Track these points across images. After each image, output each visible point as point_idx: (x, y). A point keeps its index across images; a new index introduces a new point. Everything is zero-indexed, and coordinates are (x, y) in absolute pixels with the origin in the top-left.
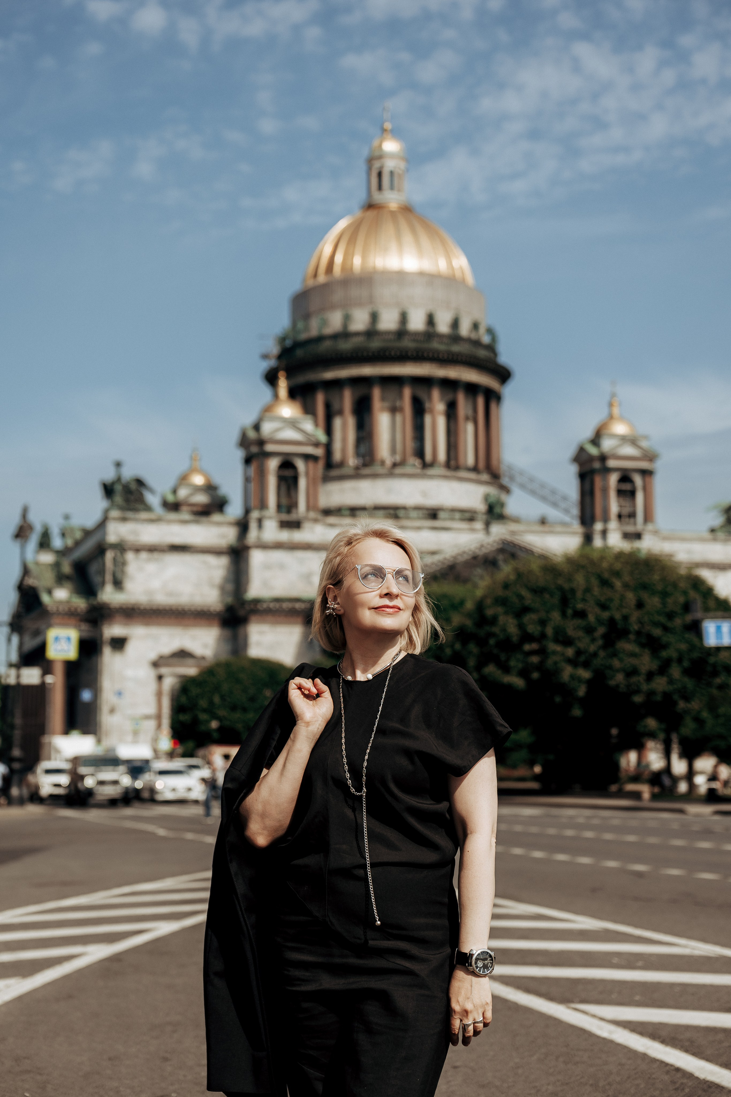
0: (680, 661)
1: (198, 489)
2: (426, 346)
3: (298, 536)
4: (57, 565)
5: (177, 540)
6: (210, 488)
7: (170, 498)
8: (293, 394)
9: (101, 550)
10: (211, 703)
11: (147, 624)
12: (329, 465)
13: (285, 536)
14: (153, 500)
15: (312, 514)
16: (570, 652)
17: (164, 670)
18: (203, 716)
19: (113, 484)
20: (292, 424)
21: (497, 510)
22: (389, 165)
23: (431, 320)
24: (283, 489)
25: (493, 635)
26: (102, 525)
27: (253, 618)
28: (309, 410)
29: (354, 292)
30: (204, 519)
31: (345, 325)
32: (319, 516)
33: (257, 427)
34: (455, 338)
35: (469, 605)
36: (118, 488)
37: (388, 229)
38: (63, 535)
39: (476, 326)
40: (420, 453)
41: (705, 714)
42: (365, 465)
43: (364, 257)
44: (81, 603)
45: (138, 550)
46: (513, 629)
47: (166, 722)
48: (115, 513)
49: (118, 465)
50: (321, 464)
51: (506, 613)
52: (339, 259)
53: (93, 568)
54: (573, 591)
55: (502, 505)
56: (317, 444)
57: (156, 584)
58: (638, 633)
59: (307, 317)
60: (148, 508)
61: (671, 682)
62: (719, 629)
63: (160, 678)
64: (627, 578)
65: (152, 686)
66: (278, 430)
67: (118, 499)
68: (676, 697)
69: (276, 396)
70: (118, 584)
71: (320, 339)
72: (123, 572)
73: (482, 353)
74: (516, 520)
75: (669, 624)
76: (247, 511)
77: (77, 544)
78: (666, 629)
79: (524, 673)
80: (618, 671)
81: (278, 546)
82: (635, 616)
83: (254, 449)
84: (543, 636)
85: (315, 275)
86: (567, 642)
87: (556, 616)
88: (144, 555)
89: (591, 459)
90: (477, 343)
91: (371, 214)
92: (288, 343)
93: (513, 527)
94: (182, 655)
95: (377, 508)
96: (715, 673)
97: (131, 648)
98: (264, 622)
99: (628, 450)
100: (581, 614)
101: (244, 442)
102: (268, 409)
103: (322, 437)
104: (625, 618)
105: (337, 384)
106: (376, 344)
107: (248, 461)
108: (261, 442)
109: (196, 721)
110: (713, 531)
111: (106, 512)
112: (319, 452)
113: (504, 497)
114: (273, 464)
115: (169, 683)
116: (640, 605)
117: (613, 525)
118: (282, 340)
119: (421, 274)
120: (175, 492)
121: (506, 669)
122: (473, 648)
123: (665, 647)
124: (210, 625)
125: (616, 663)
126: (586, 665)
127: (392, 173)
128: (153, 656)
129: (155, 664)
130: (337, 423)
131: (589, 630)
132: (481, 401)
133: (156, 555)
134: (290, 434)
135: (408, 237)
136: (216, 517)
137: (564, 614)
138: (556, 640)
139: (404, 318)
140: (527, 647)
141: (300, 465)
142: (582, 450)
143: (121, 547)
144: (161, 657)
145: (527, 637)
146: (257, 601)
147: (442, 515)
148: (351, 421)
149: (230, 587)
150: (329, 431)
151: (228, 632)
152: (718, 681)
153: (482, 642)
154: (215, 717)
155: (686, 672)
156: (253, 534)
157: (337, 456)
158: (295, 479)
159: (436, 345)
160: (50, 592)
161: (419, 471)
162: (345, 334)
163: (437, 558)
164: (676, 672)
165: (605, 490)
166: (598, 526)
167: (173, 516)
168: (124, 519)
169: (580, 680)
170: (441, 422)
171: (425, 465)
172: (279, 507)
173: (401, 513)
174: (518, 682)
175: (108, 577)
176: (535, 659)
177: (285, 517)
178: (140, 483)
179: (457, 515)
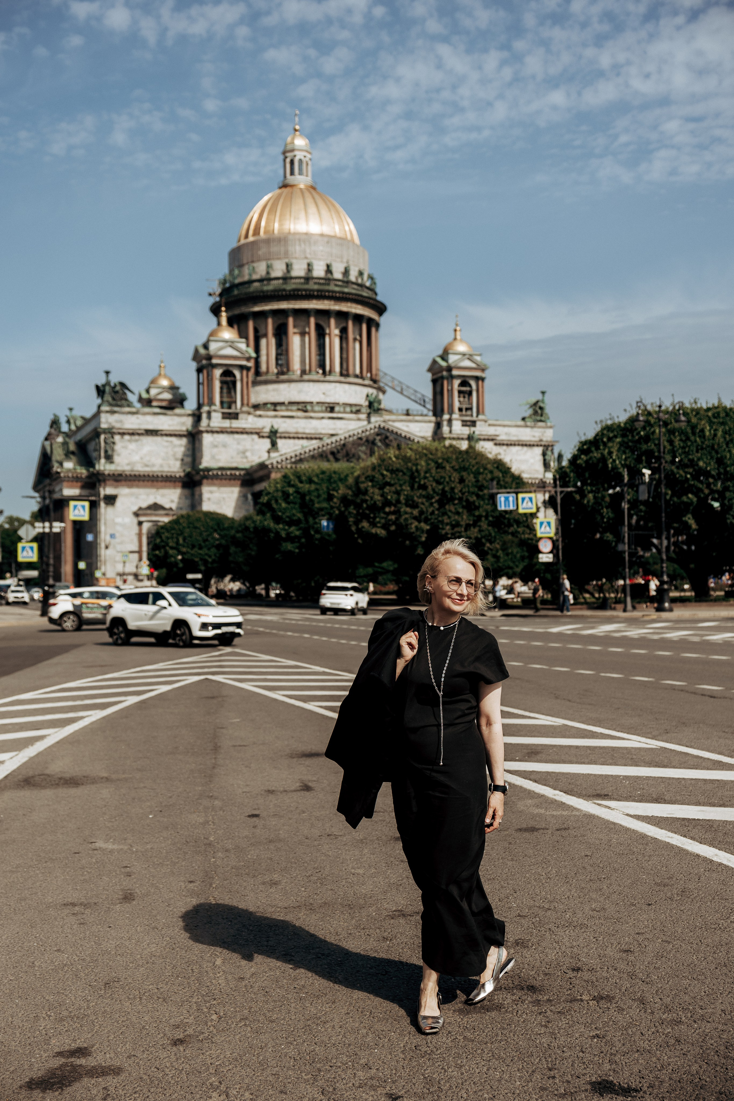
0: (486, 517)
1: (164, 389)
2: (326, 288)
3: (236, 424)
4: (65, 444)
5: (150, 427)
6: (173, 388)
7: (145, 396)
8: (231, 323)
9: (96, 434)
10: (177, 543)
11: (130, 487)
12: (258, 373)
13: (227, 424)
14: (133, 398)
15: (245, 409)
16: (416, 512)
17: (142, 519)
18: (171, 552)
19: (104, 386)
20: (231, 344)
21: (376, 405)
22: (299, 155)
23: (329, 270)
24: (225, 391)
25: (366, 501)
26: (97, 415)
27: (205, 481)
28: (243, 334)
29: (274, 249)
30: (169, 412)
31: (268, 273)
32: (252, 410)
33: (206, 346)
34: (347, 283)
35: (351, 480)
36: (107, 389)
37: (298, 203)
38: (68, 422)
39: (361, 274)
40: (322, 365)
41: (500, 553)
42: (282, 373)
43: (281, 225)
44: (83, 472)
45: (123, 434)
46: (378, 498)
47: (145, 555)
48: (105, 408)
49: (107, 373)
50: (252, 371)
51: (373, 486)
52: (263, 224)
53: (91, 447)
54: (417, 471)
55: (379, 402)
56: (248, 359)
57: (136, 458)
58: (460, 499)
59: (241, 266)
60: (130, 405)
61: (480, 531)
62: (507, 499)
63: (140, 523)
64: (454, 463)
65: (136, 529)
66: (222, 348)
67: (108, 397)
68: (484, 540)
69: (219, 324)
70: (109, 458)
71: (251, 282)
72: (113, 450)
73: (365, 293)
74: (389, 412)
75: (481, 493)
76: (200, 406)
77: (79, 429)
78: (478, 496)
79: (385, 527)
80: (447, 524)
81: (222, 431)
82: (458, 487)
83: (204, 362)
84: (398, 501)
85: (246, 237)
86: (414, 505)
87: (407, 488)
88: (127, 437)
89: (441, 369)
90: (362, 286)
91: (285, 190)
92: (228, 285)
93: (387, 417)
94: (156, 507)
95: (291, 403)
96: (510, 525)
97: (119, 502)
98: (213, 485)
99: (467, 363)
100: (424, 487)
101: (196, 356)
102: (212, 334)
103: (254, 355)
104: (452, 489)
105: (263, 315)
106: (290, 286)
107: (199, 371)
108: (209, 358)
109: (166, 555)
110: (523, 419)
111: (99, 407)
112: (251, 364)
113: (381, 396)
114: (218, 373)
115: (146, 526)
116: (462, 481)
117: (456, 416)
118: (224, 282)
119: (322, 235)
120: (148, 391)
121: (374, 524)
122: (352, 509)
123: (477, 508)
124: (175, 487)
125: (446, 520)
126: (426, 521)
127: (300, 161)
128: (135, 508)
129: (136, 514)
130: (263, 342)
131: (429, 497)
132: (364, 327)
133: (136, 437)
134: (229, 351)
135: (312, 209)
136: (177, 411)
137: (412, 488)
138: (407, 505)
139: (310, 267)
140: (387, 509)
141: (237, 373)
142: (434, 362)
143: (111, 432)
144: (140, 509)
145: (387, 503)
146: (208, 470)
147: (337, 409)
148: (273, 341)
149: (189, 460)
150: (257, 349)
151: (187, 491)
152: (511, 530)
153: (358, 506)
154: (180, 553)
155: (490, 524)
156: (204, 422)
157: (263, 368)
158: (234, 383)
159: (332, 287)
160: (61, 464)
161: (320, 377)
162: (267, 279)
163: (334, 439)
164: (484, 524)
165: (451, 392)
166: (446, 417)
167: (147, 410)
168: (113, 412)
169: (423, 531)
170: (337, 342)
171: (324, 373)
172: (222, 403)
173: (309, 408)
174: (381, 532)
175: (102, 454)
176: (393, 517)
177: (226, 411)
178: (123, 385)
179: (348, 409)
